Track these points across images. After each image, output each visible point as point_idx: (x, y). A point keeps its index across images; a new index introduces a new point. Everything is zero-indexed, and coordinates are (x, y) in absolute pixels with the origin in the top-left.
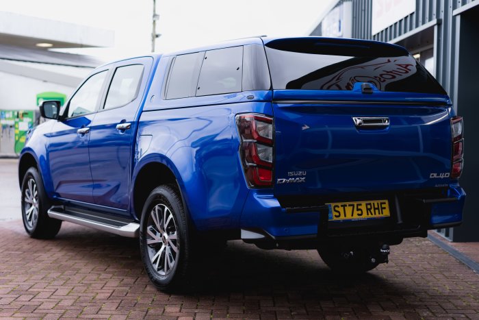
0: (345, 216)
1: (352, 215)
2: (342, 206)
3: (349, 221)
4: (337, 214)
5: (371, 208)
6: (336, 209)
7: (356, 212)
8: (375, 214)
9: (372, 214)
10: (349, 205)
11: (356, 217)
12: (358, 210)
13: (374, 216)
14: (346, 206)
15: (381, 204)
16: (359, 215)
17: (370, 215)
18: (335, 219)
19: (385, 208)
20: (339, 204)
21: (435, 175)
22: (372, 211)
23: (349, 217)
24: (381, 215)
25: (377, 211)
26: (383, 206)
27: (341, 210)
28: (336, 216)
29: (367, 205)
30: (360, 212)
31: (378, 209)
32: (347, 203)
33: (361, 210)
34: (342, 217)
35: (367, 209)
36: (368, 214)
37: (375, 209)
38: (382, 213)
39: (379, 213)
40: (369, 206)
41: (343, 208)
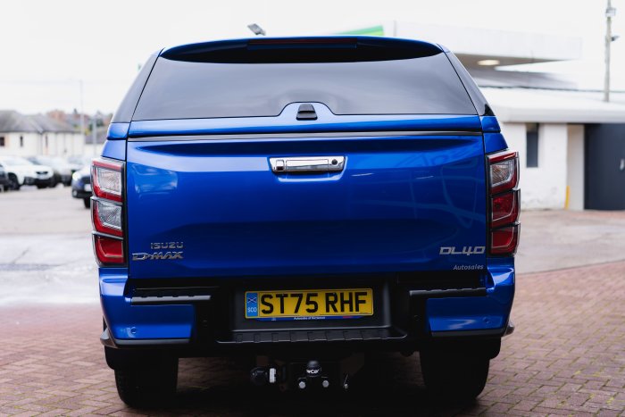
0: (282, 311)
1: (296, 311)
2: (277, 296)
3: (290, 321)
4: (268, 308)
5: (336, 301)
6: (267, 300)
7: (304, 307)
8: (342, 310)
9: (335, 310)
10: (293, 296)
11: (303, 314)
12: (308, 302)
13: (339, 313)
14: (286, 296)
15: (357, 294)
16: (309, 311)
17: (332, 313)
18: (262, 315)
19: (364, 302)
20: (273, 293)
21: (452, 250)
22: (338, 305)
23: (289, 313)
24: (354, 313)
25: (347, 307)
26: (361, 298)
27: (276, 302)
28: (264, 312)
29: (327, 295)
30: (312, 307)
31: (350, 302)
32: (289, 293)
33: (315, 303)
34: (276, 314)
35: (328, 303)
36: (328, 310)
37: (343, 302)
38: (357, 310)
39: (351, 310)
40: (332, 299)
41: (279, 299)
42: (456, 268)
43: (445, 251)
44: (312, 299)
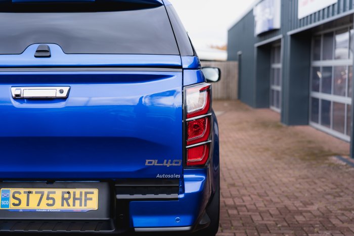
0: (28, 205)
1: (38, 205)
2: (25, 192)
3: (33, 212)
4: (17, 202)
5: (69, 198)
6: (17, 195)
7: (44, 201)
8: (74, 205)
9: (69, 205)
10: (37, 193)
11: (43, 207)
12: (48, 198)
13: (71, 208)
14: (31, 193)
15: (86, 193)
16: (48, 205)
17: (66, 207)
18: (11, 207)
19: (91, 199)
20: (22, 190)
21: (155, 163)
22: (71, 201)
23: (33, 206)
24: (83, 207)
25: (77, 202)
26: (89, 196)
27: (23, 197)
28: (14, 204)
29: (63, 193)
30: (51, 202)
31: (80, 199)
32: (34, 190)
33: (53, 199)
34: (23, 206)
35: (63, 199)
36: (63, 205)
37: (75, 199)
38: (85, 205)
39: (81, 205)
40: (66, 196)
41: (26, 195)
42: (158, 176)
43: (149, 163)
44: (51, 196)
